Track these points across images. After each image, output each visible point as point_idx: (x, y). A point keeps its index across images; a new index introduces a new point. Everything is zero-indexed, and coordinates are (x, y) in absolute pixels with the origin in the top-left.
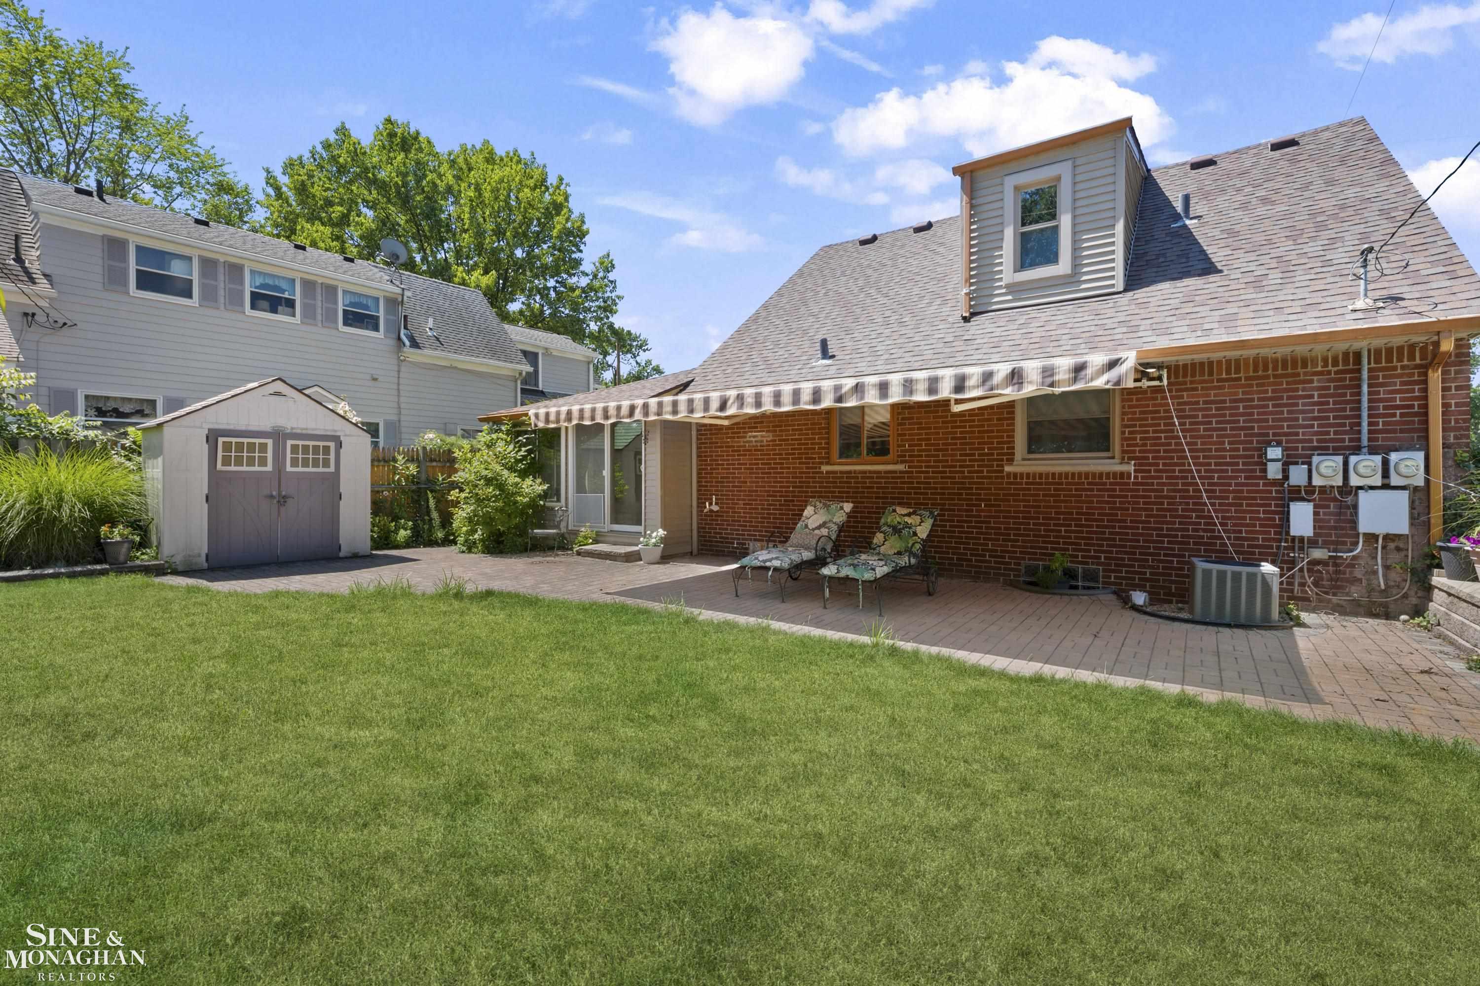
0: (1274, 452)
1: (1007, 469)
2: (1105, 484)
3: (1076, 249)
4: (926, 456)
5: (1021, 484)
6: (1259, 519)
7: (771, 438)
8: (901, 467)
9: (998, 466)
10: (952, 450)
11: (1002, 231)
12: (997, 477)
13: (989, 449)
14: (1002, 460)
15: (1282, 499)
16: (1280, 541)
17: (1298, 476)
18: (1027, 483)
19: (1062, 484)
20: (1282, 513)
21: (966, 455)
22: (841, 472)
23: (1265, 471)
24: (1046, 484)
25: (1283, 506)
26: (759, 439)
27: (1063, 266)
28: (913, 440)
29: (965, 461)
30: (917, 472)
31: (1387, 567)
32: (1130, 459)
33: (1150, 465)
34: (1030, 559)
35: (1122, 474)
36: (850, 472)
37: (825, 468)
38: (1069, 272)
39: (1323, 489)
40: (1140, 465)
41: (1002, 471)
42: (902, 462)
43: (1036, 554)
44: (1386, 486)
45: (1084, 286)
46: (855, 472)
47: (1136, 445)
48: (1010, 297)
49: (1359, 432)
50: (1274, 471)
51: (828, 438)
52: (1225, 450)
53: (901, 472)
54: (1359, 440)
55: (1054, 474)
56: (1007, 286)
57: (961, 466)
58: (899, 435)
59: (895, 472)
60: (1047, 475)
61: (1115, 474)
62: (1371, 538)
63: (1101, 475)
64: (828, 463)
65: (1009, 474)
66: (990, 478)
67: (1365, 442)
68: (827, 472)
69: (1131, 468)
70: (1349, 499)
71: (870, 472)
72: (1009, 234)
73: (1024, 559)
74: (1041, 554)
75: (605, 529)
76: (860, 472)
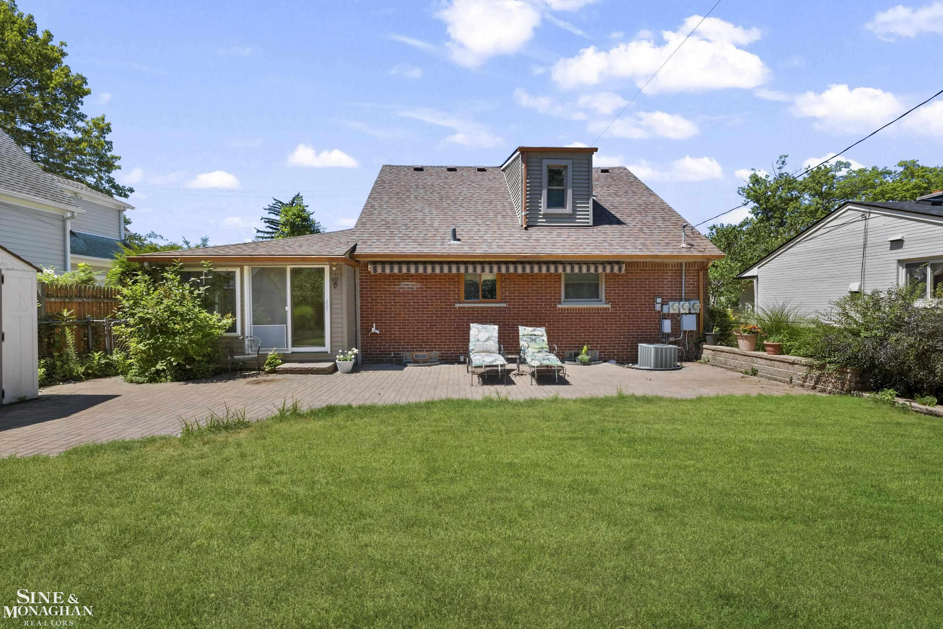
0: (659, 300)
1: (559, 306)
2: (599, 313)
3: (574, 203)
4: (518, 299)
5: (564, 313)
6: (653, 327)
7: (419, 286)
8: (504, 305)
9: (554, 305)
10: (532, 296)
11: (541, 187)
12: (553, 310)
13: (550, 296)
14: (556, 302)
15: (660, 318)
16: (659, 335)
17: (665, 310)
18: (567, 313)
19: (582, 313)
20: (659, 324)
21: (539, 299)
22: (468, 308)
23: (654, 307)
24: (576, 313)
25: (660, 321)
26: (410, 286)
27: (568, 210)
28: (511, 290)
29: (538, 302)
30: (513, 308)
31: (688, 343)
32: (609, 302)
33: (617, 305)
34: (569, 350)
35: (606, 308)
36: (474, 308)
37: (457, 305)
38: (571, 213)
39: (673, 314)
40: (613, 304)
41: (556, 307)
42: (505, 302)
43: (571, 347)
44: (690, 313)
45: (577, 221)
46: (477, 307)
47: (611, 296)
48: (545, 220)
49: (682, 293)
50: (658, 307)
51: (459, 288)
52: (642, 299)
53: (504, 308)
54: (682, 296)
55: (579, 309)
56: (544, 215)
57: (536, 305)
58: (502, 287)
59: (501, 308)
60: (576, 309)
61: (603, 308)
62: (685, 332)
63: (598, 309)
64: (459, 303)
65: (559, 308)
66: (550, 310)
67: (683, 297)
68: (459, 308)
69: (609, 306)
70: (679, 318)
71: (486, 307)
72: (545, 187)
73: (566, 350)
74: (574, 347)
75: (290, 352)
76: (480, 308)
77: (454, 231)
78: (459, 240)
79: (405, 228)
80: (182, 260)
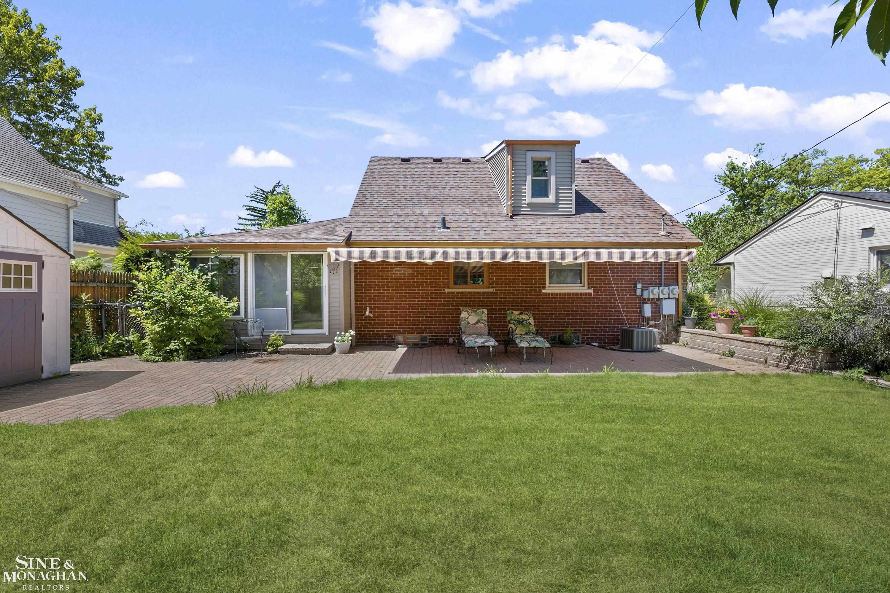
0: (639, 286)
1: (544, 291)
2: (582, 298)
3: (557, 193)
4: (504, 284)
5: (549, 298)
6: (633, 311)
7: (411, 272)
8: (491, 290)
9: (539, 290)
10: (518, 282)
11: (526, 177)
12: (538, 295)
13: (535, 281)
14: (541, 287)
15: (640, 303)
16: (640, 319)
17: (646, 295)
18: (551, 298)
19: (565, 298)
20: (640, 308)
21: (524, 284)
22: (457, 293)
23: (635, 292)
24: (560, 298)
25: (640, 306)
26: (403, 272)
27: (551, 198)
28: (498, 276)
29: (523, 287)
30: (500, 293)
31: (668, 326)
32: (592, 287)
33: (599, 290)
34: (553, 333)
35: (589, 293)
36: (462, 292)
37: (447, 290)
38: (555, 202)
39: (652, 299)
40: (595, 290)
41: (541, 292)
42: (492, 287)
43: (555, 330)
44: (669, 298)
45: (560, 210)
46: (465, 292)
47: (594, 281)
48: (529, 209)
49: (661, 279)
50: (639, 292)
51: (448, 273)
52: (623, 284)
53: (491, 293)
54: (661, 281)
55: (563, 294)
56: (528, 204)
57: (522, 290)
58: (489, 273)
59: (488, 292)
60: (560, 294)
61: (586, 293)
62: (665, 316)
63: (581, 294)
64: (448, 288)
65: (544, 293)
66: (536, 295)
67: (663, 282)
68: (448, 293)
69: (591, 291)
70: (658, 303)
71: (474, 292)
72: (529, 178)
73: (550, 333)
74: (557, 330)
75: (290, 334)
76: (469, 293)
77: (444, 219)
78: (448, 228)
79: (396, 217)
80: (192, 247)
